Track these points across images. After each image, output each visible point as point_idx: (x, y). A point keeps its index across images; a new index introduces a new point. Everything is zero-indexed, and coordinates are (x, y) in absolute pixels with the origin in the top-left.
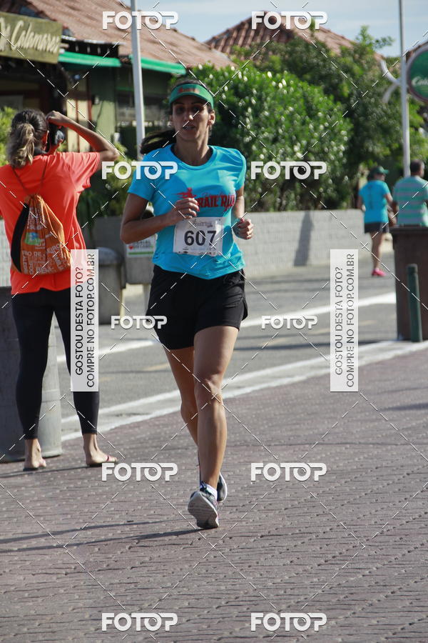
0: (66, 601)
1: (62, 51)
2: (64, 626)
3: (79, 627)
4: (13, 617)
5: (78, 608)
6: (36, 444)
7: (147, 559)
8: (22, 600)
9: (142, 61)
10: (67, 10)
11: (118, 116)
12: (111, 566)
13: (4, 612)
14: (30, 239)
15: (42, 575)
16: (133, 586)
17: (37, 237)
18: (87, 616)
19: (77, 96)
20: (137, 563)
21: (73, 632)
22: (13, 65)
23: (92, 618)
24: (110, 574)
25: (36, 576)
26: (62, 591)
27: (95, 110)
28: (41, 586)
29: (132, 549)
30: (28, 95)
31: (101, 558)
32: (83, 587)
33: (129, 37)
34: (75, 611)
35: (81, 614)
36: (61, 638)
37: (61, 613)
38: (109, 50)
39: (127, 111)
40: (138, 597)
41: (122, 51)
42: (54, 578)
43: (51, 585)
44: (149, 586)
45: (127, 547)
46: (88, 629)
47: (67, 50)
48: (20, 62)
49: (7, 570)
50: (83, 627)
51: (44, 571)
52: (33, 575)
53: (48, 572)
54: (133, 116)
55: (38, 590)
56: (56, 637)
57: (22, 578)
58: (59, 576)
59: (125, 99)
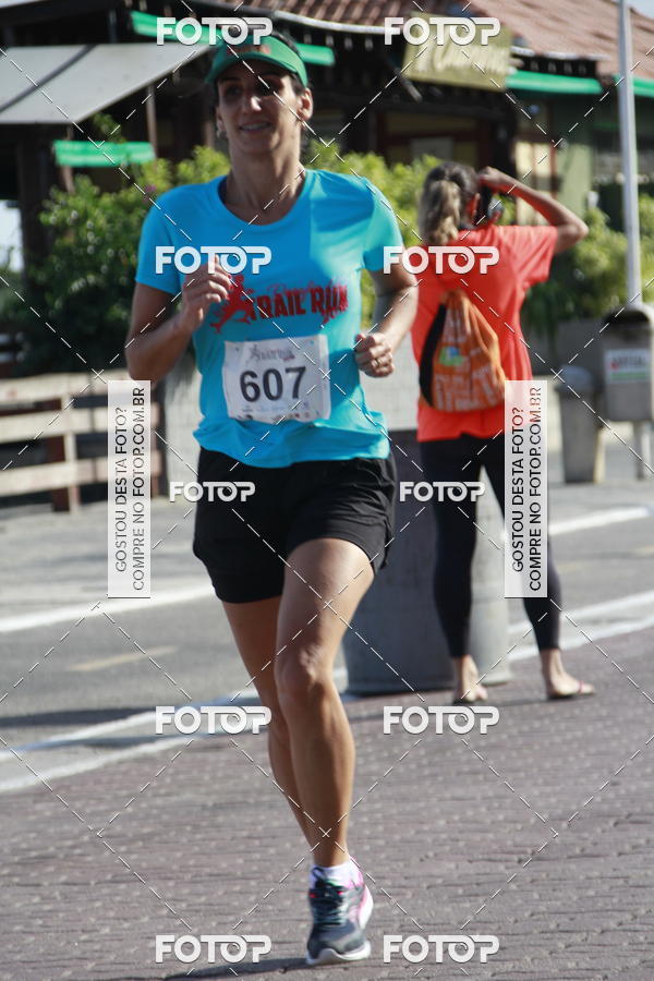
0: (520, 902)
1: (513, 71)
2: (518, 940)
3: (542, 942)
4: (442, 924)
5: (539, 913)
6: (469, 664)
7: (642, 841)
8: (454, 899)
9: (636, 84)
10: (522, 8)
11: (596, 168)
12: (588, 851)
13: (428, 916)
14: (448, 357)
15: (483, 863)
16: (621, 882)
17: (458, 354)
18: (553, 926)
19: (534, 138)
20: (627, 848)
21: (532, 949)
22: (438, 92)
23: (561, 928)
24: (587, 863)
25: (475, 863)
26: (513, 887)
27: (561, 158)
28: (483, 879)
29: (619, 826)
30: (459, 137)
31: (571, 838)
32: (546, 882)
33: (612, 46)
34: (534, 917)
35: (543, 923)
36: (514, 957)
37: (512, 920)
38: (584, 68)
39: (609, 159)
40: (630, 899)
41: (603, 69)
42: (501, 867)
43: (497, 878)
44: (647, 882)
45: (611, 823)
46: (555, 945)
47: (520, 69)
48: (448, 89)
49: (431, 854)
50: (547, 942)
51: (486, 856)
52: (470, 862)
53: (493, 856)
54: (619, 168)
55: (478, 884)
56: (508, 957)
57: (452, 865)
58: (509, 864)
59: (606, 141)
